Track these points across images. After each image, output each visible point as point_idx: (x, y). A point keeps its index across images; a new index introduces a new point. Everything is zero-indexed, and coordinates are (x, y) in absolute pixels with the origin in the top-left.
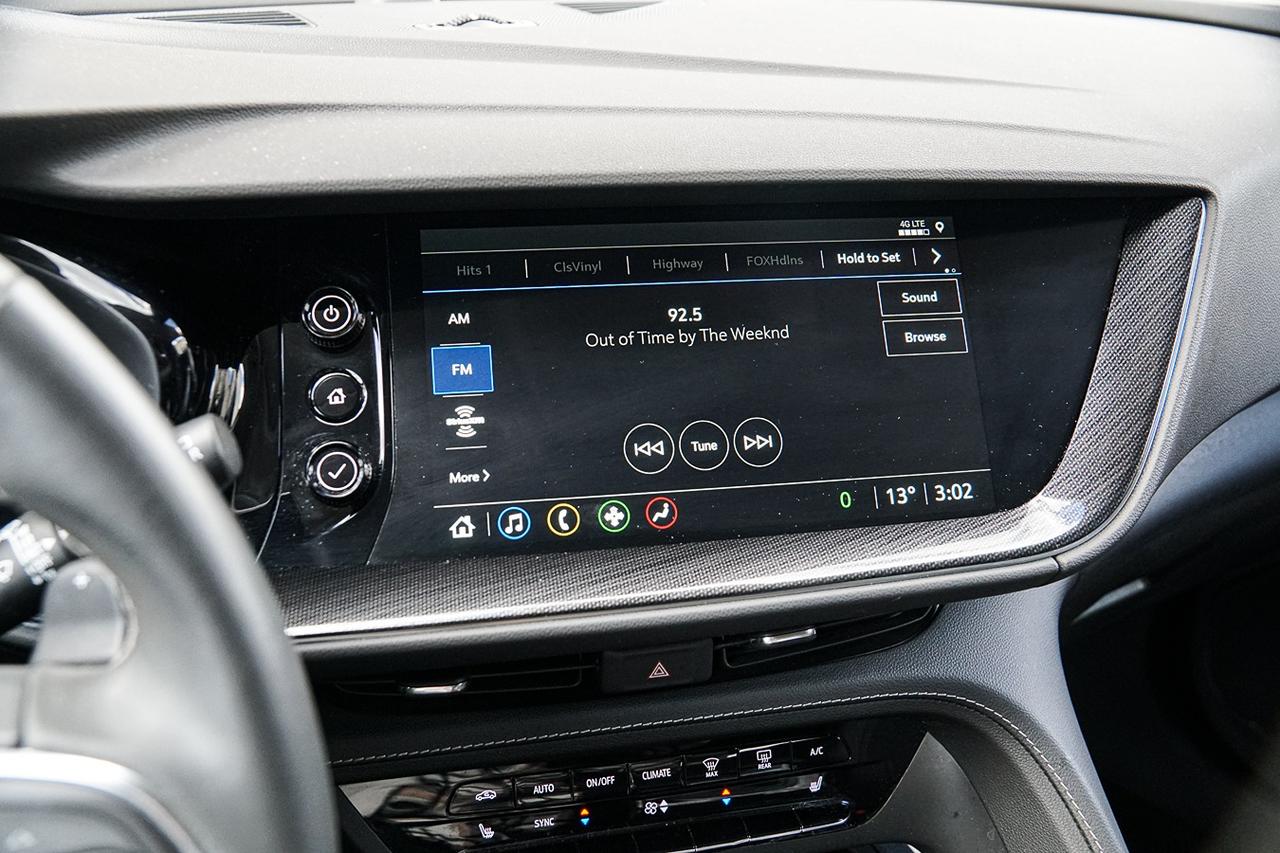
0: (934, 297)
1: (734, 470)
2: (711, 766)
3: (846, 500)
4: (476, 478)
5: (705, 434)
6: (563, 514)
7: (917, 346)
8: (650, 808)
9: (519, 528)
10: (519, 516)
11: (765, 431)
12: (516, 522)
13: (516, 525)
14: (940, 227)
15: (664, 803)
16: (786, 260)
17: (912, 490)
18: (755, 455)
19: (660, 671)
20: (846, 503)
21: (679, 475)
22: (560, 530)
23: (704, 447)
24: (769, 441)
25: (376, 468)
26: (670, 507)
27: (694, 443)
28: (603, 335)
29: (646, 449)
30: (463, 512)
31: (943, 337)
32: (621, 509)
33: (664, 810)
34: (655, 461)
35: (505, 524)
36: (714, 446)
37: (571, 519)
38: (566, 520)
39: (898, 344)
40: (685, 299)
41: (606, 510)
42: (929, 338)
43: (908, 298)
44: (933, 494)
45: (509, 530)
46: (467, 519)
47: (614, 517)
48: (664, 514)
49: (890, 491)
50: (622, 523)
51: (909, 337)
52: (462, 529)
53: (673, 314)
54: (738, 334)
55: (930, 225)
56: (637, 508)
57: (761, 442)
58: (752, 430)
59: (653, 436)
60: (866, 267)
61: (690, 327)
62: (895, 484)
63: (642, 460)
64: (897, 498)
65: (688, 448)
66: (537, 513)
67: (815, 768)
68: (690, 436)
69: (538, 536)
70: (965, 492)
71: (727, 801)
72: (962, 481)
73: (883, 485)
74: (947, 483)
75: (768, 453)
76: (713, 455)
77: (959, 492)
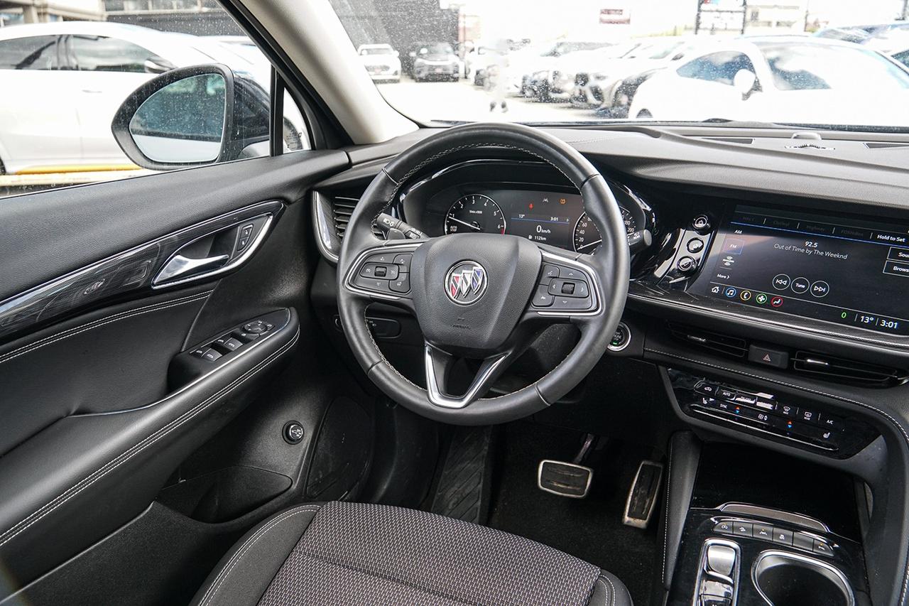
1: (808, 296)
2: (787, 410)
3: (844, 315)
4: (725, 277)
5: (801, 282)
6: (746, 294)
7: (898, 272)
10: (733, 291)
11: (824, 286)
13: (731, 293)
15: (766, 417)
16: (857, 234)
17: (872, 319)
18: (816, 292)
19: (767, 358)
21: (788, 292)
22: (743, 297)
23: (800, 286)
24: (824, 290)
25: (697, 267)
26: (781, 301)
27: (797, 284)
28: (781, 245)
29: (780, 282)
30: (717, 285)
32: (764, 297)
34: (782, 286)
35: (728, 292)
36: (803, 286)
37: (748, 296)
38: (746, 296)
39: (890, 269)
40: (813, 239)
41: (760, 296)
42: (904, 270)
43: (901, 255)
44: (880, 322)
45: (728, 294)
46: (718, 288)
47: (762, 299)
48: (778, 302)
49: (863, 317)
50: (763, 301)
51: (895, 268)
53: (807, 243)
54: (827, 254)
56: (770, 299)
57: (821, 289)
58: (819, 285)
59: (784, 278)
60: (889, 241)
61: (810, 249)
62: (865, 315)
63: (778, 285)
64: (865, 319)
65: (794, 285)
66: (739, 292)
67: (828, 428)
68: (797, 282)
69: (737, 298)
70: (894, 325)
71: (790, 426)
72: (894, 321)
73: (861, 315)
74: (888, 320)
75: (822, 293)
76: (802, 289)
77: (892, 325)
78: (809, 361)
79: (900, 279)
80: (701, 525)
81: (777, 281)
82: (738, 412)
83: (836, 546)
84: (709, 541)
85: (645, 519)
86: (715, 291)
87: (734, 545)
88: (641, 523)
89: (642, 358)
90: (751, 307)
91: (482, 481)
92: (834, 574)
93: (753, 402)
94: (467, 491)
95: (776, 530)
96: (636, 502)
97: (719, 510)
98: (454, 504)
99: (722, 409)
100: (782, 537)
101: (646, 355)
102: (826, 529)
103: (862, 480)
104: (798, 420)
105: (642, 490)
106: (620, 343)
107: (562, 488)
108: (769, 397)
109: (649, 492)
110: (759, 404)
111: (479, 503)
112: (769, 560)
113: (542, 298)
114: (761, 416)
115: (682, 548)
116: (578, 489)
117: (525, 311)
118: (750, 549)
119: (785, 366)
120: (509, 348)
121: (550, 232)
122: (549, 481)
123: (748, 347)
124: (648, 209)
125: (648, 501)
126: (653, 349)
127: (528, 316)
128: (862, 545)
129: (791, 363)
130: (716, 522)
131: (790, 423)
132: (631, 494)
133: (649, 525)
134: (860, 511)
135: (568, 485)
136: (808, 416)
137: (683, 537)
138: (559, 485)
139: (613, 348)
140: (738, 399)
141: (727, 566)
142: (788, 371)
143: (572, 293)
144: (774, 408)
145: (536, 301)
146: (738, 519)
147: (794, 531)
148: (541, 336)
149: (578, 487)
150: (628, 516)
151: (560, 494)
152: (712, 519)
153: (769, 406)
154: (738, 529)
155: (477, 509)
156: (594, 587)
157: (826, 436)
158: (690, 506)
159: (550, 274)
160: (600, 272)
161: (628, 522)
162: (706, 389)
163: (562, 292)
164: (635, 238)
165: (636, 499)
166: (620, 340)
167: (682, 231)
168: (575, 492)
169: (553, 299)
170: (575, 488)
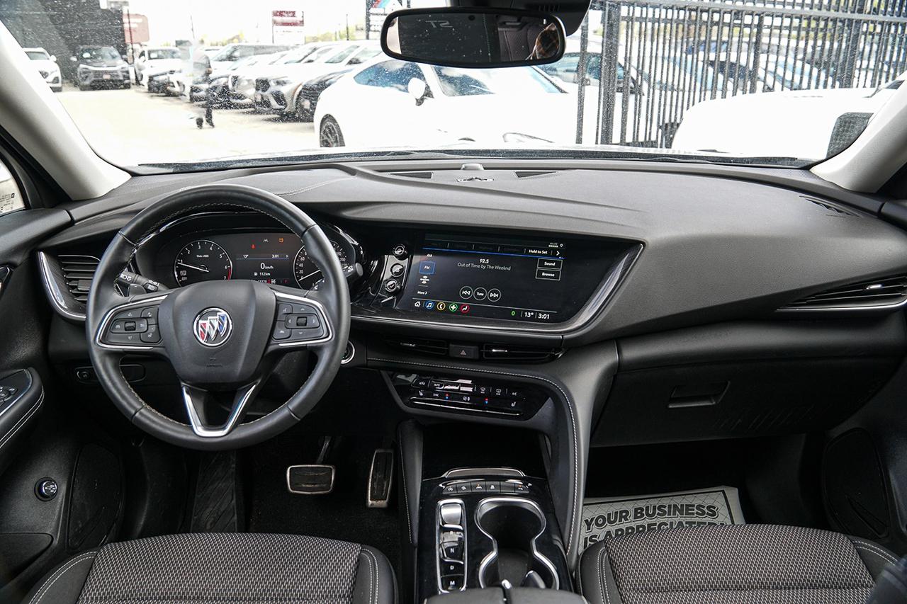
0: (554, 264)
1: (486, 301)
2: (483, 390)
3: (513, 313)
4: (424, 293)
5: (481, 291)
6: (441, 305)
7: (545, 277)
11: (497, 293)
13: (430, 305)
14: (561, 245)
16: (515, 250)
18: (492, 298)
19: (463, 353)
21: (472, 300)
22: (440, 308)
23: (480, 294)
24: (497, 295)
25: (401, 287)
26: (467, 307)
27: (478, 293)
28: (462, 264)
29: (465, 292)
30: (419, 300)
31: (553, 275)
32: (455, 306)
34: (467, 296)
36: (482, 295)
37: (443, 306)
39: (540, 275)
40: (485, 257)
42: (549, 275)
43: (546, 264)
44: (538, 315)
45: (428, 306)
46: (419, 302)
47: (453, 307)
48: (465, 309)
49: (526, 313)
50: (455, 309)
51: (543, 274)
53: (481, 260)
54: (497, 267)
55: (559, 245)
56: (460, 307)
57: (495, 295)
58: (493, 292)
59: (468, 290)
60: (537, 254)
61: (484, 264)
62: (528, 311)
63: (464, 295)
64: (527, 315)
65: (476, 294)
66: (435, 304)
67: (513, 399)
68: (477, 291)
69: (435, 309)
71: (486, 402)
72: (547, 313)
73: (524, 311)
74: (543, 313)
75: (496, 298)
76: (481, 297)
77: (546, 316)
78: (494, 350)
79: (547, 282)
80: (433, 491)
81: (463, 292)
82: (447, 397)
83: (530, 484)
84: (441, 503)
85: (386, 499)
86: (417, 305)
87: (460, 501)
88: (382, 503)
89: (367, 366)
90: (447, 315)
91: (234, 496)
92: (531, 504)
93: (457, 388)
94: (222, 510)
95: (488, 483)
96: (376, 486)
97: (444, 477)
98: (211, 524)
99: (436, 397)
100: (493, 487)
101: (369, 364)
102: (522, 474)
103: (544, 434)
104: (491, 396)
105: (379, 474)
106: (346, 356)
107: (310, 488)
108: (469, 382)
109: (385, 475)
110: (463, 389)
111: (235, 518)
112: (486, 505)
113: (281, 332)
114: (465, 398)
115: (421, 512)
116: (325, 485)
117: (268, 344)
118: (471, 502)
119: (477, 357)
120: (258, 378)
121: (272, 267)
122: (297, 484)
123: (448, 346)
124: (356, 243)
125: (385, 483)
126: (375, 358)
127: (271, 348)
128: (547, 480)
129: (481, 354)
130: (444, 487)
131: (487, 400)
132: (370, 480)
133: (389, 503)
134: (544, 456)
135: (315, 485)
136: (499, 392)
137: (421, 504)
138: (308, 486)
140: (446, 387)
141: (458, 518)
142: (480, 360)
143: (306, 325)
144: (473, 390)
145: (276, 336)
146: (459, 481)
147: (500, 481)
148: (281, 362)
149: (324, 483)
150: (371, 500)
151: (309, 493)
152: (441, 485)
153: (470, 389)
154: (460, 488)
155: (234, 523)
156: (358, 560)
157: (513, 405)
158: (422, 479)
159: (285, 311)
160: (326, 305)
161: (372, 505)
162: (420, 383)
163: (298, 325)
164: (349, 271)
165: (375, 483)
167: (386, 256)
168: (323, 489)
169: (291, 332)
170: (322, 485)
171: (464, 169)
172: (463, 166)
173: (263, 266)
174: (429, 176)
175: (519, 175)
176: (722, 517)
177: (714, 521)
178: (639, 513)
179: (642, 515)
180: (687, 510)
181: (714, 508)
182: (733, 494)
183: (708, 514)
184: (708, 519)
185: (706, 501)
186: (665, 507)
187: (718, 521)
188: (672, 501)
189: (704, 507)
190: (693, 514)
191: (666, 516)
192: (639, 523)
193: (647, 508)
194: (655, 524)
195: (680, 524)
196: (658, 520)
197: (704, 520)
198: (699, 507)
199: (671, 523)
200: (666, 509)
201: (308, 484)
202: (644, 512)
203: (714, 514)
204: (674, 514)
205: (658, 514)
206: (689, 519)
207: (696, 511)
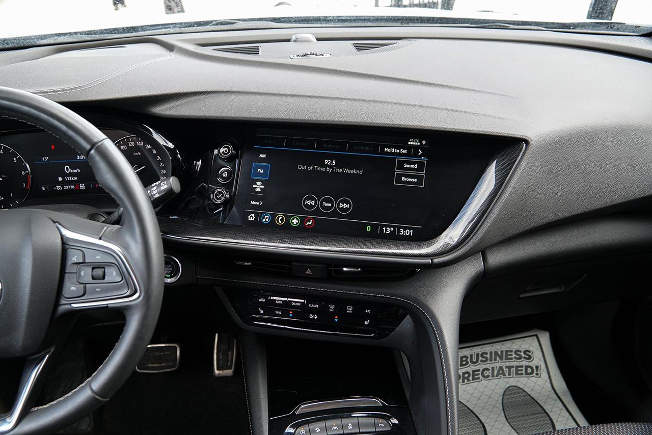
0: (416, 166)
1: (335, 213)
2: (332, 308)
3: (369, 228)
4: (258, 203)
5: (328, 201)
6: (280, 218)
7: (406, 182)
8: (311, 316)
9: (267, 220)
10: (268, 217)
11: (347, 202)
12: (267, 218)
13: (266, 219)
14: (424, 142)
15: (316, 316)
16: (367, 148)
18: (342, 209)
19: (309, 272)
20: (369, 229)
21: (317, 212)
22: (278, 222)
23: (327, 205)
24: (348, 206)
25: (231, 196)
26: (312, 222)
27: (324, 203)
29: (309, 202)
30: (253, 213)
31: (416, 180)
32: (297, 219)
33: (316, 318)
34: (311, 206)
35: (264, 218)
36: (330, 205)
37: (282, 220)
38: (281, 220)
39: (399, 180)
40: (331, 157)
41: (293, 219)
42: (411, 180)
43: (406, 166)
44: (399, 231)
45: (264, 220)
46: (253, 215)
47: (295, 221)
48: (310, 223)
49: (384, 228)
50: (297, 223)
51: (404, 179)
52: (251, 218)
53: (326, 162)
54: (346, 170)
55: (420, 141)
56: (303, 221)
57: (345, 206)
58: (343, 202)
59: (312, 199)
60: (394, 154)
61: (331, 167)
62: (386, 226)
63: (307, 206)
64: (386, 231)
65: (322, 204)
66: (273, 217)
67: (367, 317)
68: (323, 201)
69: (272, 223)
70: (410, 232)
71: (336, 320)
72: (410, 229)
73: (382, 226)
74: (405, 229)
75: (347, 209)
76: (329, 208)
77: (408, 232)
78: (345, 269)
79: (409, 190)
81: (306, 202)
82: (291, 315)
83: (395, 421)
85: (231, 369)
86: (251, 219)
88: (229, 372)
90: (287, 233)
95: (345, 422)
96: (221, 357)
97: (294, 414)
99: (278, 315)
100: (350, 427)
101: (200, 282)
103: (399, 350)
104: (343, 314)
105: (223, 345)
106: (172, 275)
107: (157, 367)
109: (229, 346)
116: (170, 364)
117: (57, 304)
119: (325, 275)
121: (79, 170)
122: (144, 364)
123: (291, 265)
125: (230, 354)
126: (205, 277)
128: (408, 408)
129: (329, 271)
131: (336, 317)
132: (215, 351)
133: (234, 372)
135: (161, 363)
136: (350, 310)
138: (154, 365)
139: (169, 280)
142: (328, 279)
143: (104, 278)
145: (66, 293)
149: (170, 362)
151: (156, 371)
154: (314, 430)
157: (366, 323)
158: (269, 419)
159: (75, 259)
162: (260, 300)
163: (93, 278)
164: (162, 188)
165: (220, 354)
166: (172, 272)
168: (169, 367)
169: (85, 288)
170: (168, 364)
171: (295, 41)
172: (294, 38)
173: (68, 169)
174: (256, 51)
175: (359, 48)
176: (537, 360)
177: (530, 364)
178: (464, 361)
179: (467, 363)
180: (507, 355)
181: (530, 352)
182: (545, 338)
183: (525, 358)
184: (524, 363)
185: (522, 346)
186: (487, 354)
187: (533, 364)
188: (493, 348)
189: (520, 352)
190: (512, 359)
191: (488, 362)
192: (464, 370)
193: (471, 356)
194: (479, 370)
195: (501, 368)
196: (481, 367)
197: (521, 364)
198: (516, 352)
199: (493, 368)
200: (488, 356)
201: (154, 363)
202: (469, 360)
203: (530, 357)
204: (495, 359)
205: (481, 361)
206: (508, 364)
207: (514, 355)
